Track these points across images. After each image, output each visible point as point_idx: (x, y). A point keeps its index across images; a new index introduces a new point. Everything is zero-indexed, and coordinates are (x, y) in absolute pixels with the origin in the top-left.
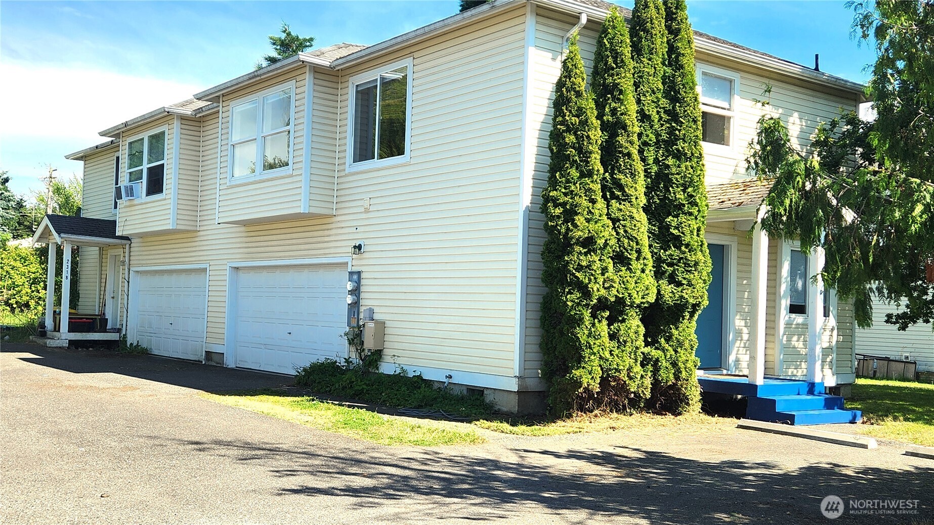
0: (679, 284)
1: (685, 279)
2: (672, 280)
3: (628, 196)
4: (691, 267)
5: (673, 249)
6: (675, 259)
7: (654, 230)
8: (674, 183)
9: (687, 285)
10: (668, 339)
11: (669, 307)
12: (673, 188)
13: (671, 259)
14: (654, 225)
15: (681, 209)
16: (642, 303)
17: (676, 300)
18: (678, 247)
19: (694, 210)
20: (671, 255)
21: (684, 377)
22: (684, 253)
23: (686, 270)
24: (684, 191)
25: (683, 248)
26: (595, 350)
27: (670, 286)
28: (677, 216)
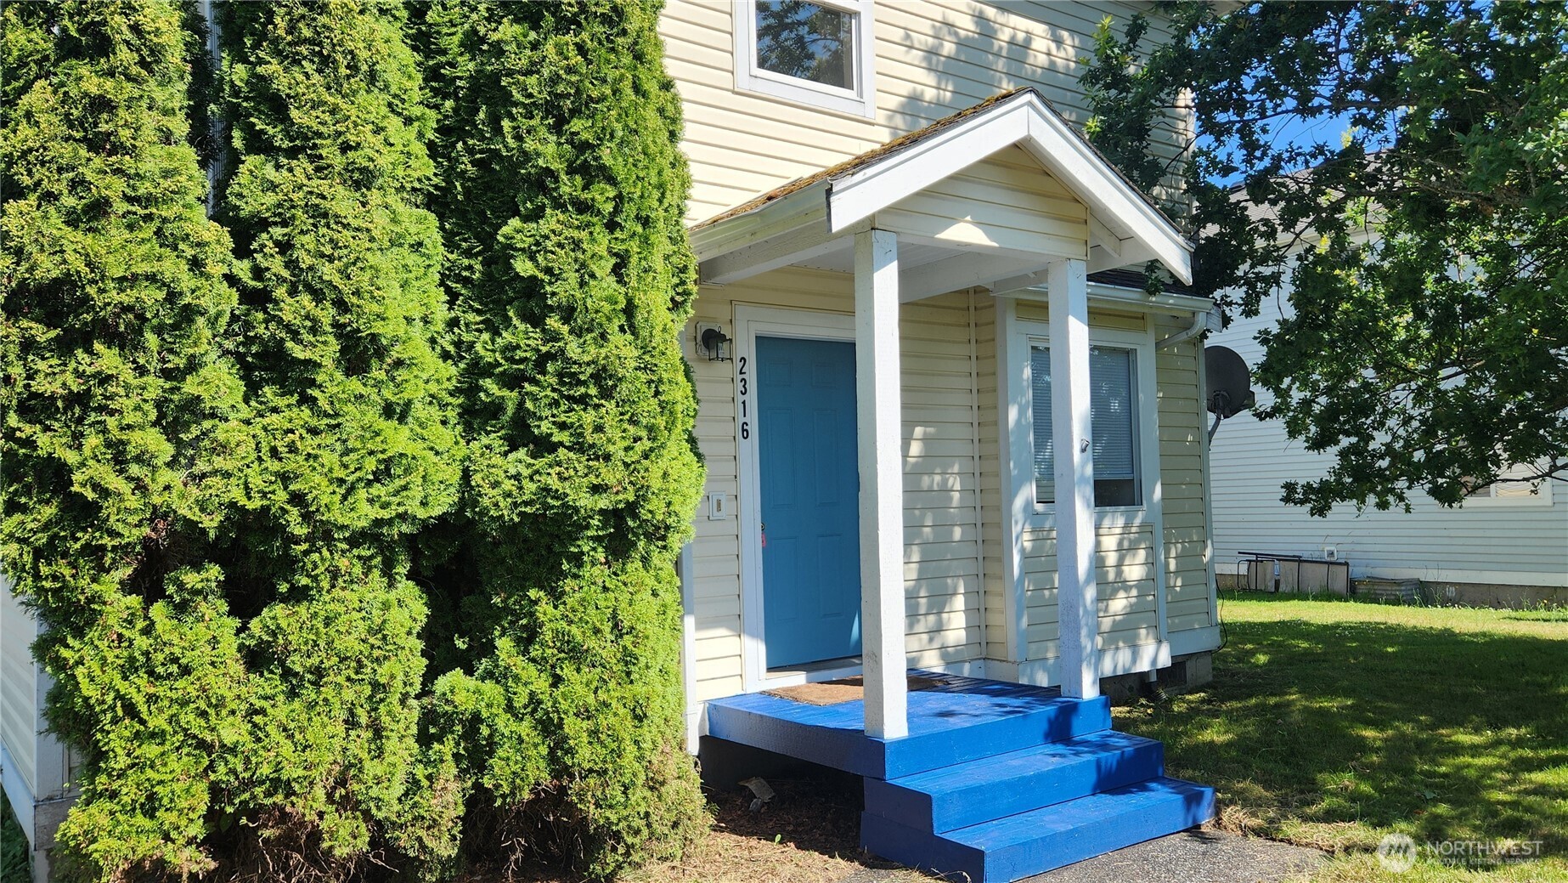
0: (544, 446)
1: (563, 426)
2: (521, 435)
3: (306, 138)
4: (584, 383)
5: (522, 327)
6: (523, 360)
7: (470, 268)
8: (516, 104)
9: (570, 449)
10: (527, 639)
11: (510, 530)
12: (512, 118)
13: (512, 360)
14: (468, 253)
15: (545, 190)
16: (378, 523)
17: (526, 503)
18: (536, 321)
19: (602, 195)
20: (511, 348)
21: (586, 766)
22: (554, 337)
23: (563, 396)
24: (557, 129)
25: (553, 322)
26: (157, 722)
27: (511, 457)
28: (537, 215)
